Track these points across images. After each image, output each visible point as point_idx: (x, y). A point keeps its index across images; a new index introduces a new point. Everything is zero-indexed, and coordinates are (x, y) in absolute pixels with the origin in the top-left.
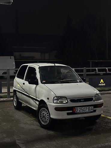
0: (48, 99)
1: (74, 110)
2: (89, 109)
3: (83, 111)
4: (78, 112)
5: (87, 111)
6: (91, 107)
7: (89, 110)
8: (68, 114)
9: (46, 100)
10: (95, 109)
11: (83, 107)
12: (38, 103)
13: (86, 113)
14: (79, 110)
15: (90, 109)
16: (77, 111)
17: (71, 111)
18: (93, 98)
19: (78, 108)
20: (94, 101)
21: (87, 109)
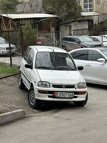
0: (35, 82)
1: (55, 94)
3: (63, 96)
4: (58, 96)
5: (67, 96)
6: (71, 94)
7: (69, 96)
8: (49, 97)
9: (33, 84)
10: (75, 95)
11: (63, 93)
12: (30, 85)
13: (65, 98)
17: (52, 95)
18: (75, 86)
19: (59, 93)
20: (76, 88)
21: (68, 95)
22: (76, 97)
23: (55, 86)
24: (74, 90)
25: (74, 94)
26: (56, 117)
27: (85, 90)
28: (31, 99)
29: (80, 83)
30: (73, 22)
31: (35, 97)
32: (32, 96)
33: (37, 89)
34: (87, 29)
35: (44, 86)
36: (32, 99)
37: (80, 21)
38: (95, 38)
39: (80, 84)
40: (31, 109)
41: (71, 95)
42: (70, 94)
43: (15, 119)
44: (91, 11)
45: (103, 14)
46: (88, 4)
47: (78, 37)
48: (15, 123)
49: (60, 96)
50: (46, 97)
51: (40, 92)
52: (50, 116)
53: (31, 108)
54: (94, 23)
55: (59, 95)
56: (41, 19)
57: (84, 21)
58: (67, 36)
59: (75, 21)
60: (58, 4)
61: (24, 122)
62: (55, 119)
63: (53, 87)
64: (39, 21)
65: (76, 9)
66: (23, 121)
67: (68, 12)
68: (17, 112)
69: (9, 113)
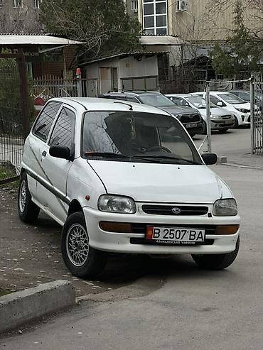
0: (88, 198)
1: (150, 233)
2: (191, 235)
3: (174, 239)
4: (161, 238)
5: (186, 239)
6: (198, 231)
7: (192, 237)
8: (133, 241)
9: (82, 201)
10: (209, 236)
11: (176, 230)
12: (67, 207)
13: (181, 245)
14: (162, 235)
15: (194, 235)
16: (156, 235)
17: (140, 235)
18: (207, 208)
19: (162, 229)
20: (210, 216)
21: (187, 235)
22: (210, 242)
23: (149, 209)
24: (205, 221)
25: (206, 233)
26: (166, 304)
27: (235, 221)
28: (70, 248)
29: (221, 199)
30: (121, 57)
31: (86, 242)
32: (75, 241)
33: (96, 217)
34: (156, 77)
35: (118, 209)
36: (76, 250)
37: (138, 57)
38: (180, 99)
39: (222, 204)
40: (76, 279)
41: (196, 236)
42: (193, 233)
43: (47, 310)
44: (162, 33)
45: (193, 42)
46: (155, 15)
47: (138, 95)
48: (48, 326)
49: (164, 237)
50: (123, 242)
51: (106, 225)
52: (145, 301)
53: (74, 275)
54: (171, 63)
55: (161, 235)
56: (41, 49)
57: (148, 56)
58: (109, 92)
59: (127, 56)
60: (82, 12)
61: (77, 320)
62: (166, 311)
63: (145, 211)
64: (36, 54)
65: (126, 28)
66: (72, 318)
67: (108, 34)
68: (52, 290)
69: (27, 292)
